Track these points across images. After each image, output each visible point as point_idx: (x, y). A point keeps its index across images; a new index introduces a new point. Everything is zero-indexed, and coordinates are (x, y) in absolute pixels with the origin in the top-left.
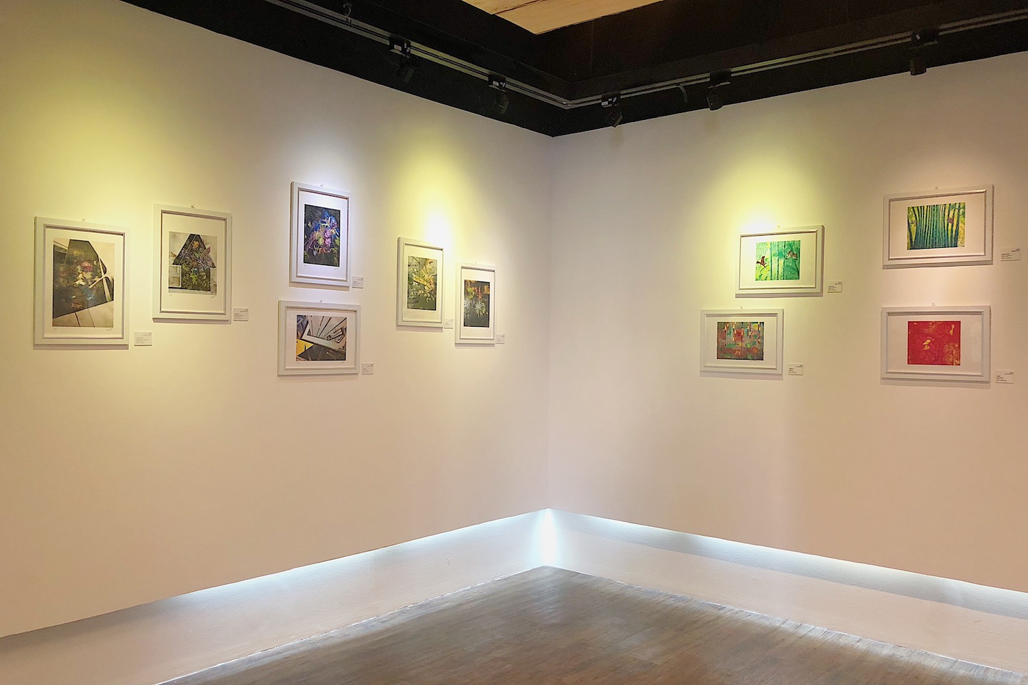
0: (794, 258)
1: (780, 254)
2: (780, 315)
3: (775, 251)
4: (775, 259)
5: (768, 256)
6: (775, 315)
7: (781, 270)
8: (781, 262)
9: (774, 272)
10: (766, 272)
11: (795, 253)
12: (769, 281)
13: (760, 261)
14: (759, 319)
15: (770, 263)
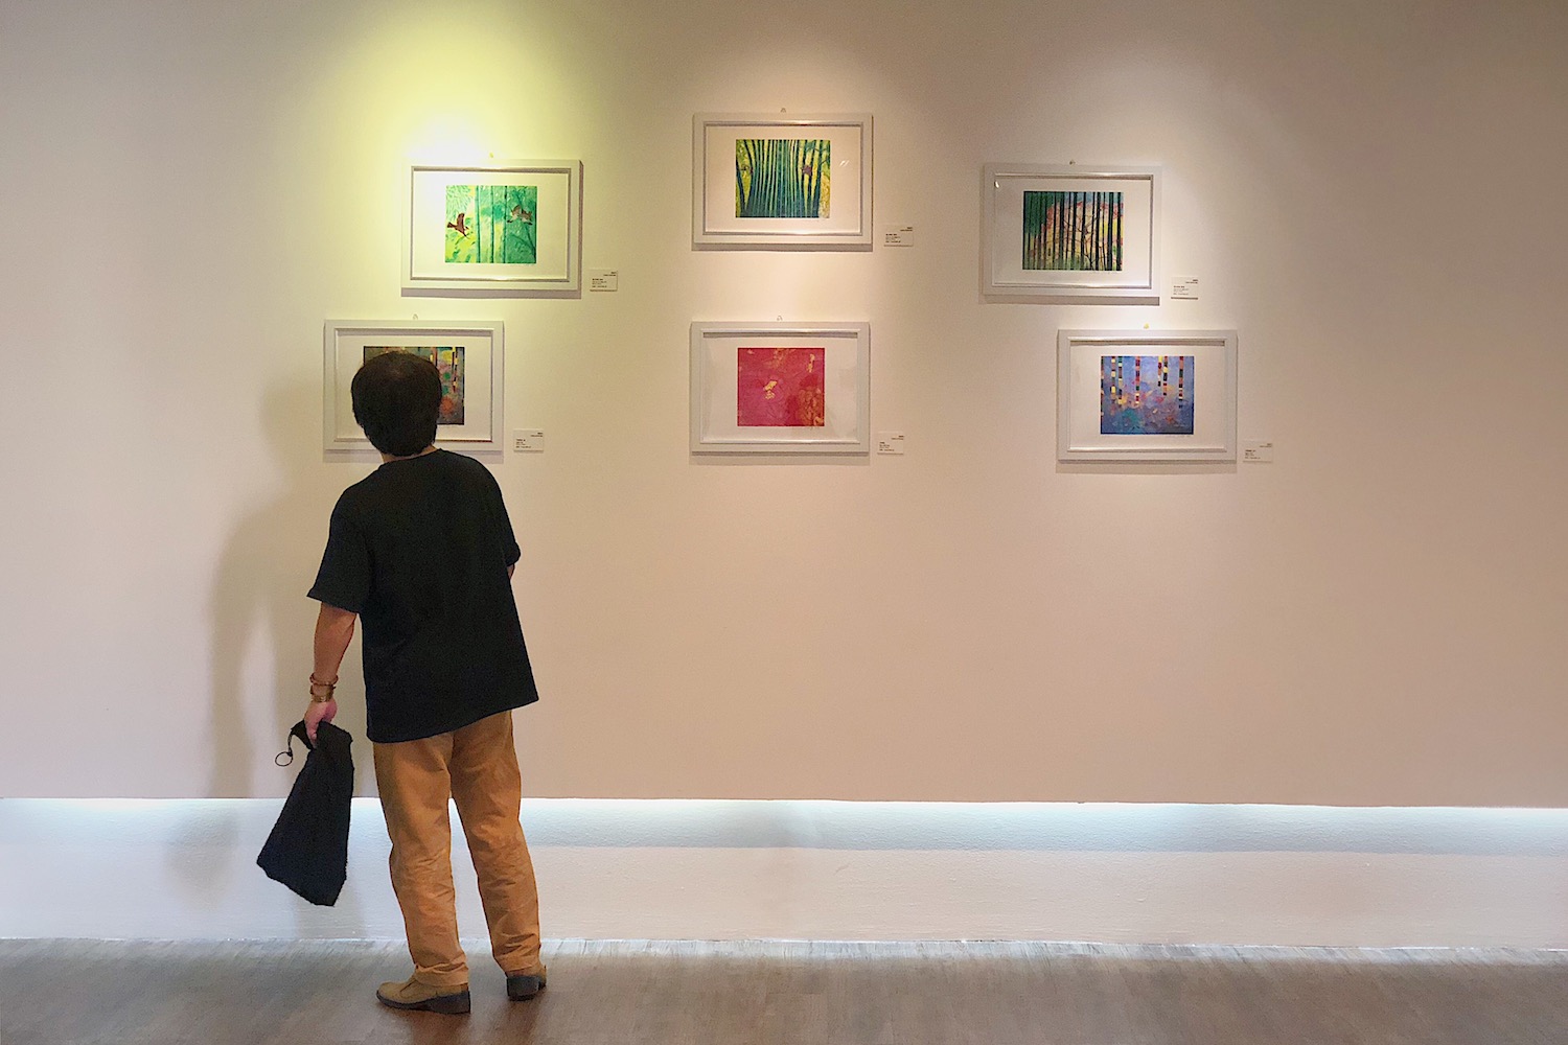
0: (524, 220)
1: (495, 212)
2: (497, 336)
3: (486, 204)
4: (486, 221)
5: (470, 214)
6: (489, 333)
7: (498, 244)
8: (500, 226)
9: (486, 246)
10: (467, 246)
11: (527, 210)
12: (473, 264)
13: (455, 224)
14: (454, 342)
15: (476, 228)
